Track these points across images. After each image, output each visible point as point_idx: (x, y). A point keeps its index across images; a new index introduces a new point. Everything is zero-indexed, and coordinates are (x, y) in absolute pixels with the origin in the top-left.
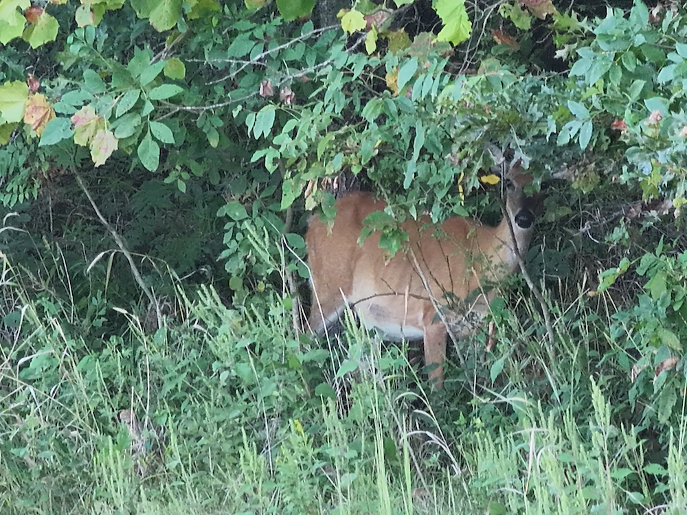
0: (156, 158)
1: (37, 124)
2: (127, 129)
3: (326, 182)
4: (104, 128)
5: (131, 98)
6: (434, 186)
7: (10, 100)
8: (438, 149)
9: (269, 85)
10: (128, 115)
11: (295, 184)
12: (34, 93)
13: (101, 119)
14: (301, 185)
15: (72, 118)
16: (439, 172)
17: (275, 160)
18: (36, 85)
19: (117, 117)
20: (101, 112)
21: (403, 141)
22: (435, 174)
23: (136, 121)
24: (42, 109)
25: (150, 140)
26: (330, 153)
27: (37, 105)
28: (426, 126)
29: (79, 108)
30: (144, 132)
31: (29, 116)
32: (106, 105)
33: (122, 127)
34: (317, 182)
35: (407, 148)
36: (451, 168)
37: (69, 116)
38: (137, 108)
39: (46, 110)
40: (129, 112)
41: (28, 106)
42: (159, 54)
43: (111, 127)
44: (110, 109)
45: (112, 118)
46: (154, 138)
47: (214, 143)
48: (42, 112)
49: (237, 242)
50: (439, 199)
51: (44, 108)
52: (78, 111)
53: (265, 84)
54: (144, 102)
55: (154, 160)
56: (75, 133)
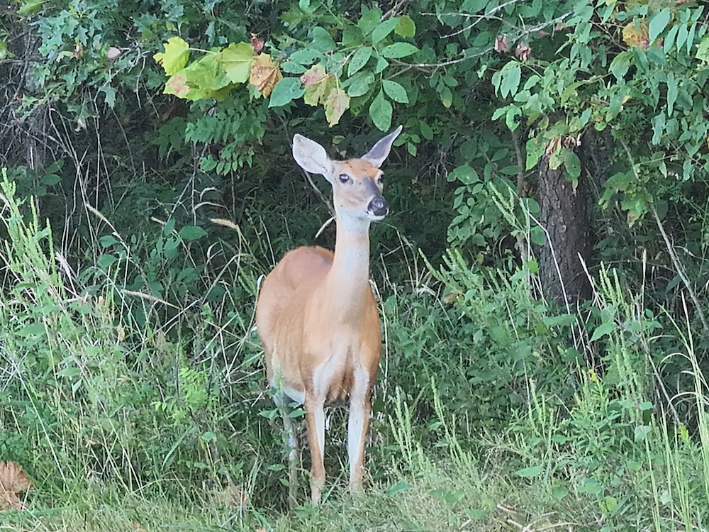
0: (388, 118)
1: (263, 85)
2: (360, 88)
3: (569, 142)
4: (336, 87)
5: (363, 56)
6: (685, 143)
7: (235, 60)
8: (688, 104)
9: (504, 40)
10: (360, 73)
11: (538, 142)
12: (259, 54)
13: (331, 79)
14: (545, 144)
15: (302, 78)
16: (690, 128)
17: (516, 118)
18: (260, 45)
19: (349, 76)
20: (332, 70)
21: (652, 97)
22: (686, 131)
23: (370, 78)
24: (268, 69)
25: (383, 99)
26: (573, 110)
27: (263, 66)
28: (679, 79)
29: (309, 67)
30: (377, 91)
31: (255, 76)
32: (337, 63)
33: (355, 85)
34: (560, 140)
35: (657, 104)
36: (704, 124)
37: (299, 75)
38: (370, 65)
39: (272, 71)
40: (360, 70)
41: (253, 67)
42: (389, 12)
43: (344, 85)
44: (342, 67)
45: (344, 77)
46: (387, 98)
47: (447, 104)
48: (269, 73)
49: (469, 207)
50: (691, 156)
51: (270, 68)
52: (308, 71)
53: (500, 39)
54: (376, 60)
55: (386, 120)
56: (305, 92)
